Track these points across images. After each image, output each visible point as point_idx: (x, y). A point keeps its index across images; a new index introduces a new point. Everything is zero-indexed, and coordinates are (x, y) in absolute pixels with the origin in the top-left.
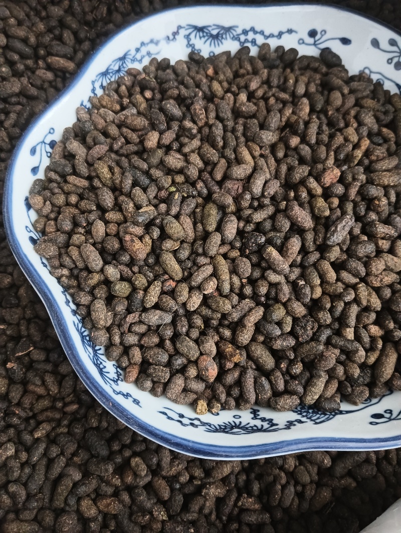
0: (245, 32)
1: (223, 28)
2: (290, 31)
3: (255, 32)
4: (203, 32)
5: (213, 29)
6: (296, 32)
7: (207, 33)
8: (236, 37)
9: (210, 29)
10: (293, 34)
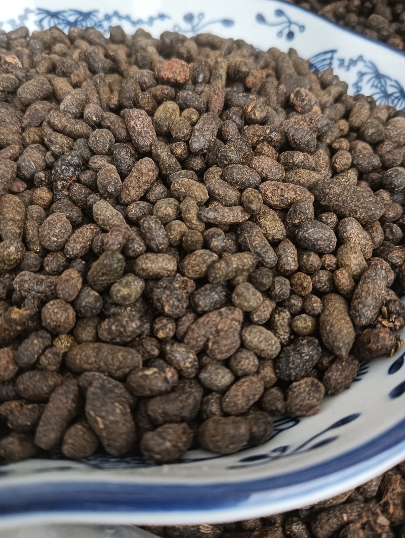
0: (108, 18)
1: (80, 13)
2: (162, 16)
3: (120, 17)
4: (58, 18)
5: (70, 15)
6: (169, 17)
7: (63, 20)
8: (98, 24)
9: (65, 14)
10: (167, 21)
